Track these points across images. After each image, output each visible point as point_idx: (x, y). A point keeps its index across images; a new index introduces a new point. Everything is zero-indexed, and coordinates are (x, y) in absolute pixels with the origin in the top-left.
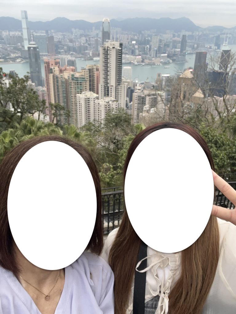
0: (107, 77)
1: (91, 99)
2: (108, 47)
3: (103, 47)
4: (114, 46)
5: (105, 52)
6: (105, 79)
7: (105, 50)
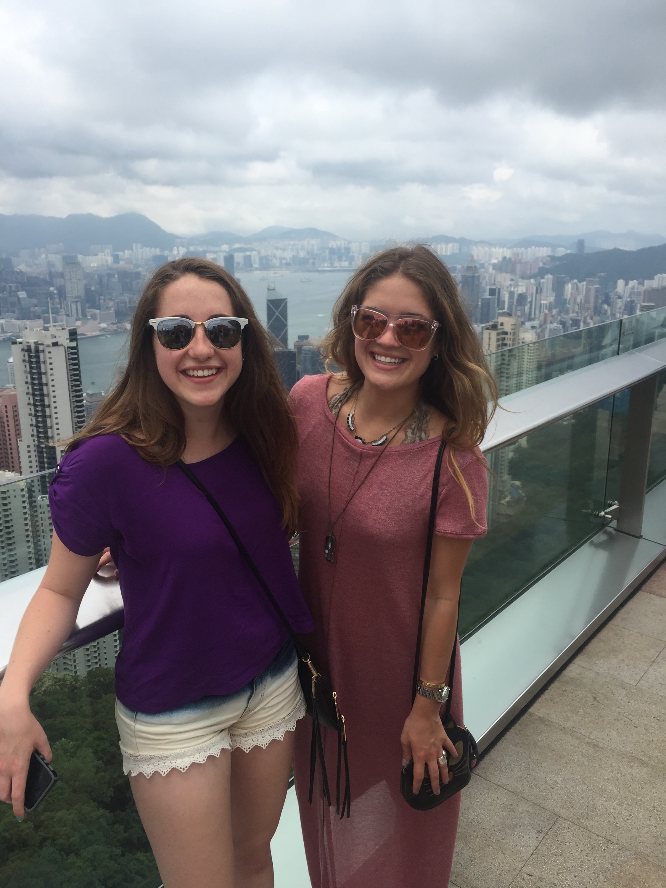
0: (45, 422)
1: (11, 494)
2: (36, 343)
3: (21, 343)
4: (55, 340)
5: (30, 357)
6: (37, 426)
7: (29, 350)
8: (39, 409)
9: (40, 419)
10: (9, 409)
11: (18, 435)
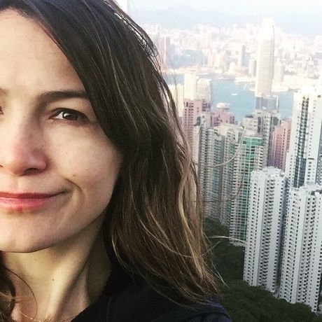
0: (303, 143)
1: (276, 182)
5: (303, 102)
6: (299, 145)
8: (302, 134)
9: (301, 141)
10: (286, 132)
11: (288, 148)
